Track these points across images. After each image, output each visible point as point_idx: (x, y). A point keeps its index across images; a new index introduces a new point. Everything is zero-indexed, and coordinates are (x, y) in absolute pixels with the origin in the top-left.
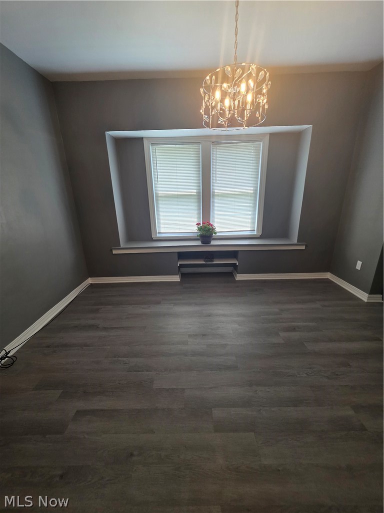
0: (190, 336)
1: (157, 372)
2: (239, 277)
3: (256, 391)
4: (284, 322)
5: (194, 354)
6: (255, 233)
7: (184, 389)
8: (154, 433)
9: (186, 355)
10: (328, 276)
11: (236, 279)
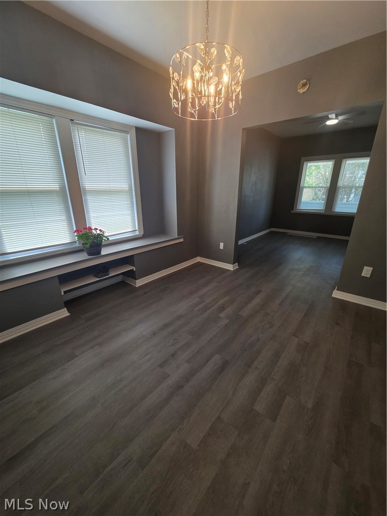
0: (161, 365)
1: (178, 429)
2: (139, 283)
3: (256, 367)
4: (213, 306)
5: (187, 379)
6: (137, 233)
7: (219, 418)
8: (249, 483)
9: (182, 387)
10: (199, 259)
11: (137, 286)
